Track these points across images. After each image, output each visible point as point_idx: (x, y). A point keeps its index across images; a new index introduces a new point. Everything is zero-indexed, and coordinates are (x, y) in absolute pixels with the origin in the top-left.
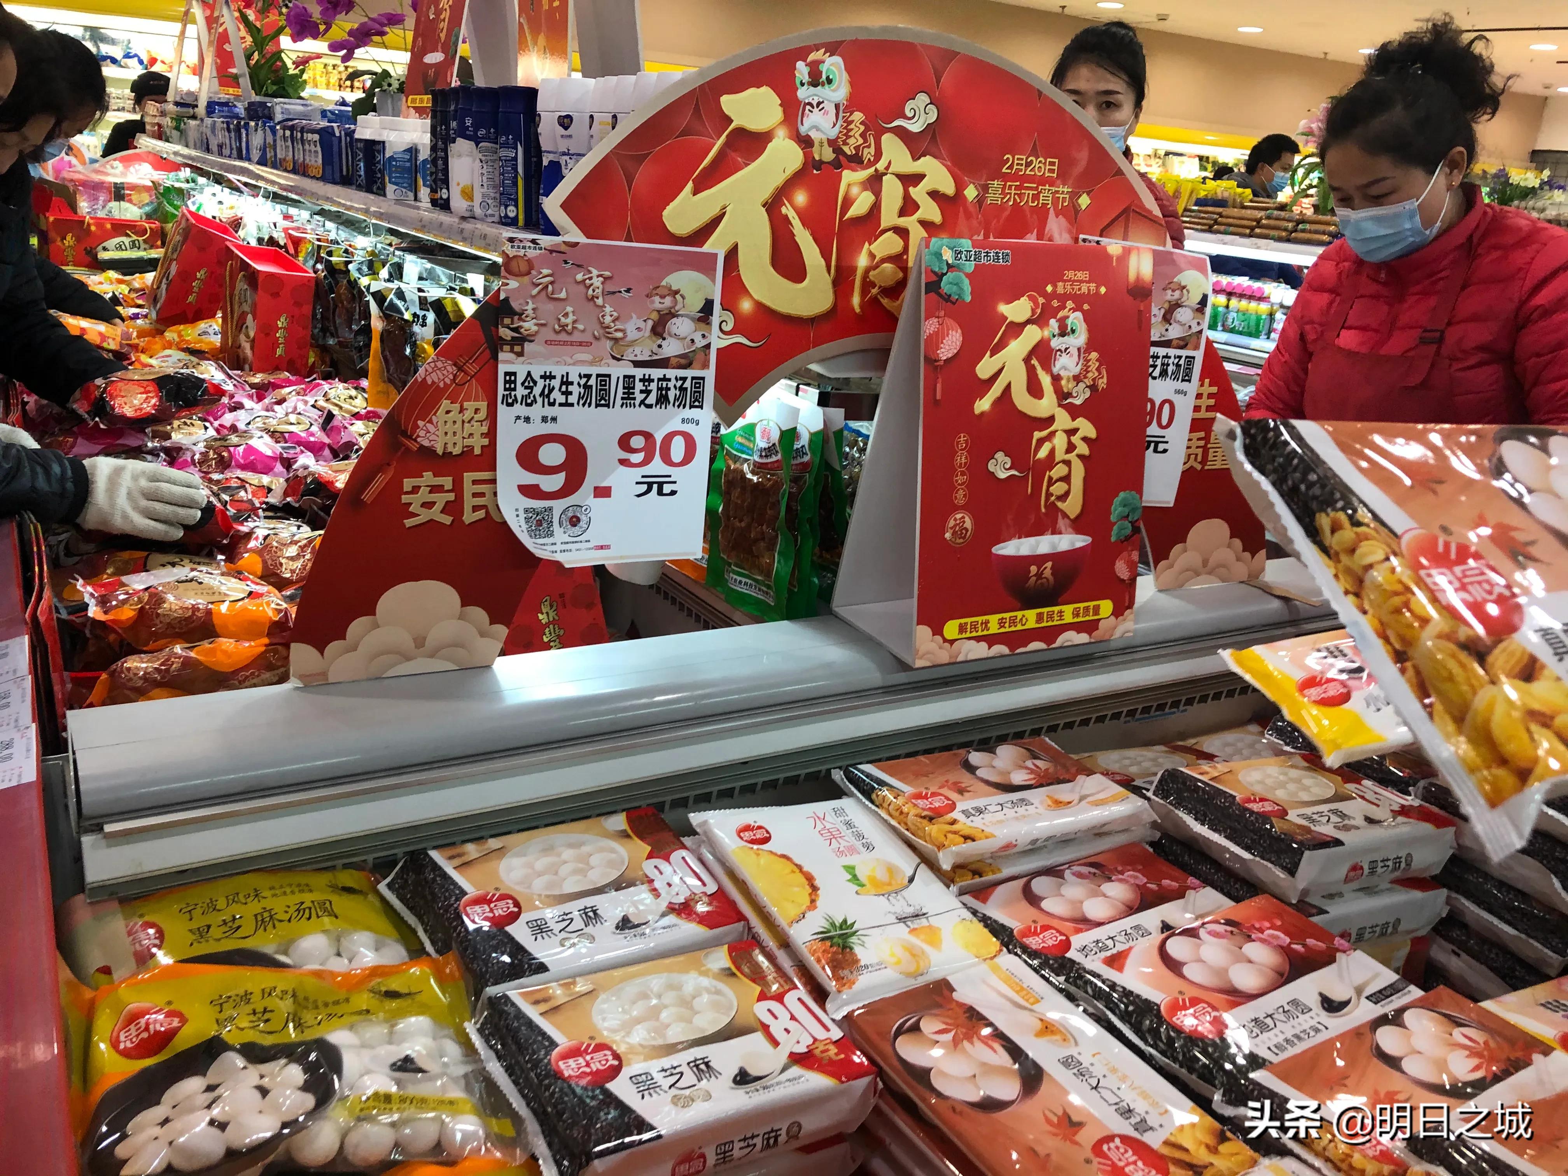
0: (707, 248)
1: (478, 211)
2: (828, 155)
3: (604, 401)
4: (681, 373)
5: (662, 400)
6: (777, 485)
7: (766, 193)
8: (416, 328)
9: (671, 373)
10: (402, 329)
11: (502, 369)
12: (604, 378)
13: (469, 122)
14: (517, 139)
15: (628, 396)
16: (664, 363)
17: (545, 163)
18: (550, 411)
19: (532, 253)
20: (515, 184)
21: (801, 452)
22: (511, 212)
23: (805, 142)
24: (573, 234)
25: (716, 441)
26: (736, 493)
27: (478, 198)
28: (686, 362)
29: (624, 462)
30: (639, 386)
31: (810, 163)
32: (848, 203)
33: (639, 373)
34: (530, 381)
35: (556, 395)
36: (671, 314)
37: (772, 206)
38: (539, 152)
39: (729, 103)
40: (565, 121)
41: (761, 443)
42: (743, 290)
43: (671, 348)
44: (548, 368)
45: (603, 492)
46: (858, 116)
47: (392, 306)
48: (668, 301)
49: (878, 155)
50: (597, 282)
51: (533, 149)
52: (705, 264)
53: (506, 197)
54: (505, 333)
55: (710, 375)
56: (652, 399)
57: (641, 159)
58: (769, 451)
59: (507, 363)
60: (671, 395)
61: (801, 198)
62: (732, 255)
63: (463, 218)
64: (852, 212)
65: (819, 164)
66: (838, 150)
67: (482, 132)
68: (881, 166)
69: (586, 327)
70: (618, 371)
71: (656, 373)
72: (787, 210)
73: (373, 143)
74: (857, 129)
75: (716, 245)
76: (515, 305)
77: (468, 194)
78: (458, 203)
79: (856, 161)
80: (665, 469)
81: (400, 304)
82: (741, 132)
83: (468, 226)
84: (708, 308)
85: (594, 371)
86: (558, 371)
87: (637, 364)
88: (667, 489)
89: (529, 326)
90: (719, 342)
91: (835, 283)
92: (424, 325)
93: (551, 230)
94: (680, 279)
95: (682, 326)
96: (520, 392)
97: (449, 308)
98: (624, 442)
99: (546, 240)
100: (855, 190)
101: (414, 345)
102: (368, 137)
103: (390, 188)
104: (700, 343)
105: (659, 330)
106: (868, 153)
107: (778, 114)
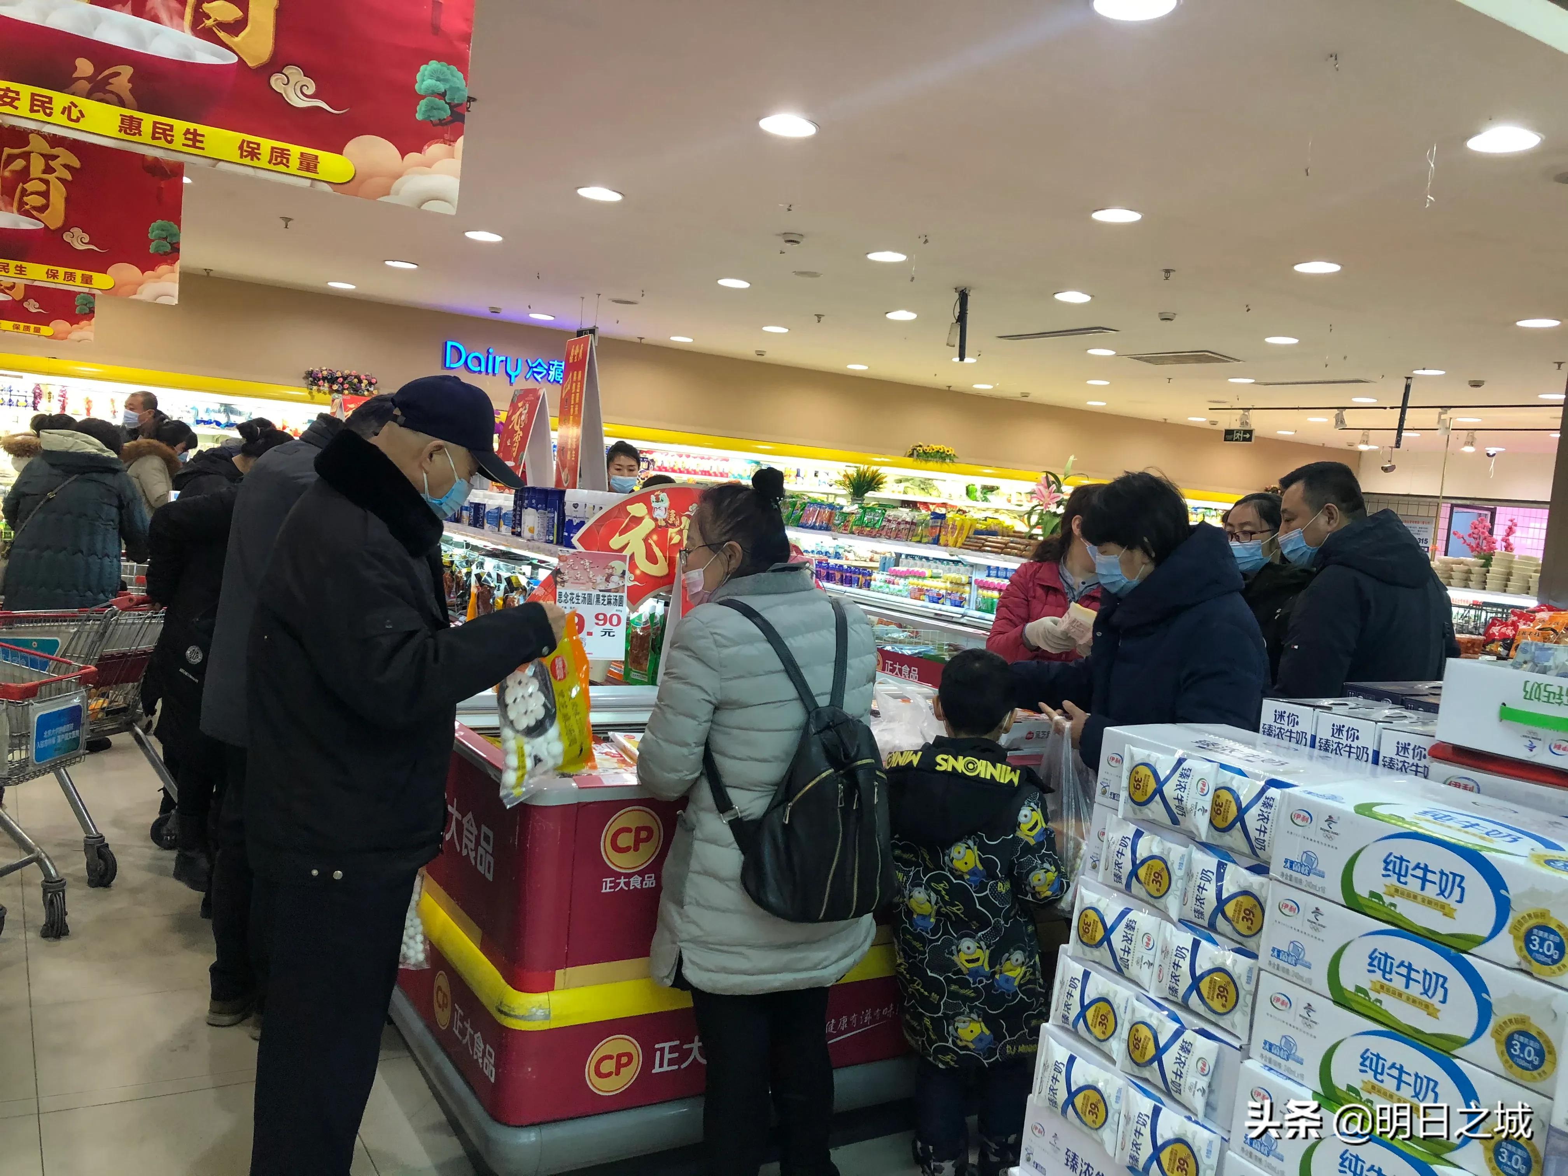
0: (624, 553)
1: (536, 537)
2: (663, 523)
3: (590, 603)
4: (615, 594)
5: (609, 603)
6: (649, 634)
7: (643, 535)
8: (495, 592)
9: (612, 594)
10: (489, 591)
11: (558, 591)
12: (590, 595)
13: (534, 501)
14: (555, 509)
15: (598, 601)
16: (609, 591)
17: (567, 520)
18: (573, 605)
19: (567, 555)
20: (553, 527)
21: (656, 624)
22: (551, 538)
23: (656, 520)
24: (581, 549)
25: (628, 619)
26: (635, 640)
27: (536, 532)
28: (617, 590)
29: (597, 624)
30: (601, 598)
31: (657, 526)
32: (671, 539)
33: (601, 594)
34: (566, 595)
35: (575, 600)
36: (611, 575)
37: (645, 540)
38: (564, 515)
39: (629, 508)
40: (576, 506)
41: (644, 620)
42: (637, 567)
43: (611, 586)
44: (572, 591)
45: (590, 634)
46: (673, 511)
47: (485, 580)
48: (611, 571)
49: (681, 523)
50: (588, 564)
51: (562, 514)
52: (623, 559)
53: (549, 532)
54: (559, 579)
55: (625, 595)
56: (606, 602)
57: (602, 526)
58: (646, 622)
59: (559, 589)
60: (612, 601)
61: (655, 537)
62: (632, 556)
63: (529, 540)
64: (673, 542)
65: (660, 527)
66: (667, 522)
67: (539, 506)
68: (682, 527)
69: (584, 579)
70: (594, 593)
71: (607, 594)
72: (650, 541)
73: (479, 504)
74: (673, 515)
75: (627, 553)
76: (562, 571)
77: (531, 530)
78: (526, 533)
79: (673, 525)
80: (611, 627)
81: (489, 579)
82: (634, 517)
83: (531, 544)
84: (624, 573)
85: (587, 592)
86: (575, 592)
87: (601, 591)
88: (611, 634)
89: (566, 577)
90: (628, 583)
91: (669, 565)
92: (499, 590)
93: (574, 548)
94: (615, 563)
95: (615, 579)
96: (563, 598)
97: (514, 581)
98: (597, 617)
99: (572, 551)
100: (673, 535)
101: (494, 599)
102: (476, 502)
103: (487, 526)
104: (621, 584)
105: (607, 580)
106: (677, 523)
107: (646, 511)
